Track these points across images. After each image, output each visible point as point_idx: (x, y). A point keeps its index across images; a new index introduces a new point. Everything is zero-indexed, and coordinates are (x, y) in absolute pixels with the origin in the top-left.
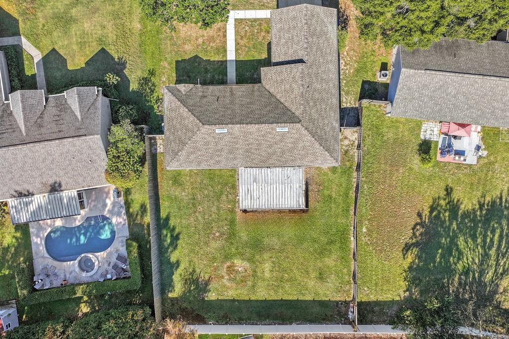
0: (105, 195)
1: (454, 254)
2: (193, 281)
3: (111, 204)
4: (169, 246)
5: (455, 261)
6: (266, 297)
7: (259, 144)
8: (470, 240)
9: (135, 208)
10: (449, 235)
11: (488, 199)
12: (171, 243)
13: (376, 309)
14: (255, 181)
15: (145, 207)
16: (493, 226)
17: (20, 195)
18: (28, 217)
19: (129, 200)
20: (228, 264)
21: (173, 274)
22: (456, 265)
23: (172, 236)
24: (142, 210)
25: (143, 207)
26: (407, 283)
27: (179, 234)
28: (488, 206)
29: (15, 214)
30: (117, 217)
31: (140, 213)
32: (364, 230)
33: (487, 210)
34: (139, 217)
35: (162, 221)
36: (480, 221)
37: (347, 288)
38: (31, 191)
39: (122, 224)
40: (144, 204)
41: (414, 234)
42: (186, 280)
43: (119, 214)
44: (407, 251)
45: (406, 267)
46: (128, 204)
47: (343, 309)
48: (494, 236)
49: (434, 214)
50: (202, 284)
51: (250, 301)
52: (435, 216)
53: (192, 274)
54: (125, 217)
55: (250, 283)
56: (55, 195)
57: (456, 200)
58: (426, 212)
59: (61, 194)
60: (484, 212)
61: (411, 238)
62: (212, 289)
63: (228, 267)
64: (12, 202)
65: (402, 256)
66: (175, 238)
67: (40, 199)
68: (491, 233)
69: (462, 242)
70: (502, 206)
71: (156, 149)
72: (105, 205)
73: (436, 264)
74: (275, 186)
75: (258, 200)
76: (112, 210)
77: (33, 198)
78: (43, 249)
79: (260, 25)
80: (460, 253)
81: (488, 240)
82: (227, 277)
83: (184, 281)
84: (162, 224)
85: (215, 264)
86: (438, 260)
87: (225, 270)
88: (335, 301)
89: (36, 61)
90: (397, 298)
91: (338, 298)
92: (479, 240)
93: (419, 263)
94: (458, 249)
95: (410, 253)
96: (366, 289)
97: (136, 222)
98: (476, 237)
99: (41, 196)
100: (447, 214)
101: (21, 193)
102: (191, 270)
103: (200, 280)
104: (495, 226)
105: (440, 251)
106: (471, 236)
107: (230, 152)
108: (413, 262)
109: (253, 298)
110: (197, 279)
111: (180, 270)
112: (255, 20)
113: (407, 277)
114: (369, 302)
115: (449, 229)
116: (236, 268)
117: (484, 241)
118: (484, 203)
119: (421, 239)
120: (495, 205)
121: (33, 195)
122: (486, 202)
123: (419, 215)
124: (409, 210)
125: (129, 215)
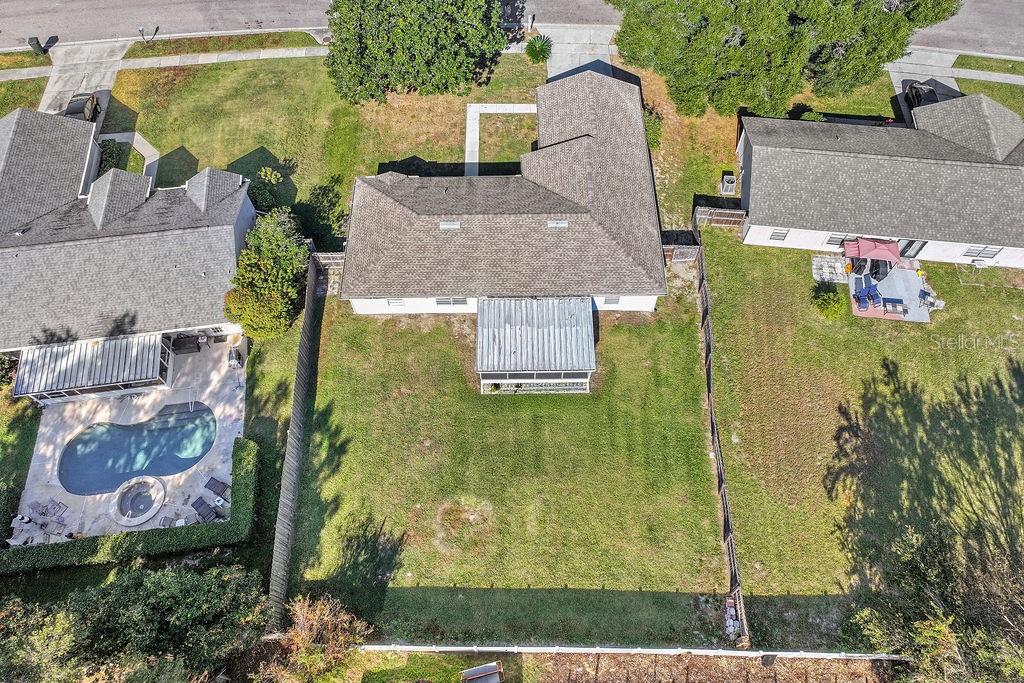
0: (210, 364)
1: (936, 491)
2: (366, 542)
3: (219, 382)
4: (322, 465)
5: (945, 506)
6: (530, 580)
7: (517, 252)
8: (963, 464)
9: (266, 388)
10: (915, 452)
11: (974, 383)
12: (329, 460)
13: (789, 615)
14: (508, 320)
15: (286, 389)
16: (1003, 436)
17: (51, 338)
18: (50, 381)
19: (258, 373)
20: (447, 505)
21: (322, 525)
22: (948, 514)
23: (331, 446)
24: (279, 392)
25: (282, 389)
26: (850, 555)
27: (347, 442)
28: (977, 396)
29: (27, 375)
30: (225, 405)
31: (273, 398)
32: (735, 439)
33: (980, 404)
34: (270, 406)
35: (315, 417)
36: (972, 425)
37: (714, 564)
38: (73, 332)
39: (234, 418)
40: (285, 383)
41: (840, 447)
42: (349, 540)
43: (230, 400)
44: (834, 483)
45: (840, 519)
46: (252, 381)
47: (712, 614)
48: (1011, 455)
49: (873, 410)
50: (384, 549)
51: (492, 590)
52: (876, 415)
53: (364, 526)
54: (242, 406)
55: (493, 549)
56: (119, 342)
57: (909, 386)
58: (855, 407)
59: (130, 339)
60: (974, 408)
61: (837, 456)
62: (405, 562)
63: (448, 512)
64: (29, 353)
65: (825, 494)
66: (339, 450)
67: (86, 347)
68: (1004, 449)
69: (949, 468)
70: (1006, 398)
71: (325, 291)
72: (207, 383)
73: (905, 513)
74: (546, 330)
75: (513, 356)
76: (219, 392)
77: (72, 347)
78: (52, 468)
79: (520, 120)
80: (951, 490)
81: (1002, 464)
82: (441, 535)
83: (346, 543)
84: (313, 420)
85: (418, 506)
86: (907, 503)
87: (439, 518)
88: (690, 595)
89: (147, 163)
90: (835, 591)
91: (698, 586)
92: (983, 464)
93: (865, 509)
94: (942, 481)
95: (840, 489)
96: (757, 566)
97: (262, 414)
98: (975, 458)
99: (91, 342)
100: (899, 411)
101: (53, 335)
102: (363, 518)
103: (382, 539)
104: (1007, 435)
105: (905, 485)
106: (962, 455)
107: (464, 266)
108: (853, 507)
109: (499, 585)
110: (376, 537)
111: (340, 518)
112: (512, 115)
113: (846, 540)
114: (771, 598)
115: (913, 441)
116: (463, 516)
117: (994, 464)
118: (968, 392)
119: (858, 459)
120: (993, 396)
121: (75, 339)
122: (972, 390)
123: (843, 411)
124: (821, 403)
125: (251, 401)
